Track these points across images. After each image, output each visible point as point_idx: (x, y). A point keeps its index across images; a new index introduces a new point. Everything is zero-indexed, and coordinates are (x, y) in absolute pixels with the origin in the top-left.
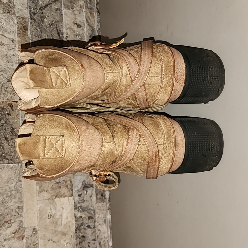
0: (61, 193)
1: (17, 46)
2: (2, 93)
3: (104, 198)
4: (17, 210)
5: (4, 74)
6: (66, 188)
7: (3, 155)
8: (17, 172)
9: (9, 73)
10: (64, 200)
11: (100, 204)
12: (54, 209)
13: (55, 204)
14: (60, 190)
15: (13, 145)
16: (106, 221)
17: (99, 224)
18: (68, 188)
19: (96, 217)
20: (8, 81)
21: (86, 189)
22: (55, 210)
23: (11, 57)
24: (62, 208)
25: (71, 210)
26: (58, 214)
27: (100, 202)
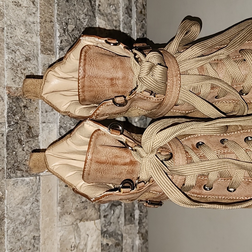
0: (87, 215)
1: (39, 10)
2: (17, 77)
3: (133, 219)
4: (33, 241)
5: (20, 48)
6: (94, 209)
7: (16, 165)
8: (35, 188)
9: (27, 48)
10: (90, 225)
11: (128, 227)
12: (78, 237)
13: (79, 230)
14: (86, 211)
15: (29, 151)
16: (134, 248)
18: (96, 209)
19: (124, 244)
20: (26, 60)
21: (113, 208)
22: (79, 239)
23: (30, 25)
24: (88, 235)
25: (98, 237)
26: (82, 243)
27: (129, 224)
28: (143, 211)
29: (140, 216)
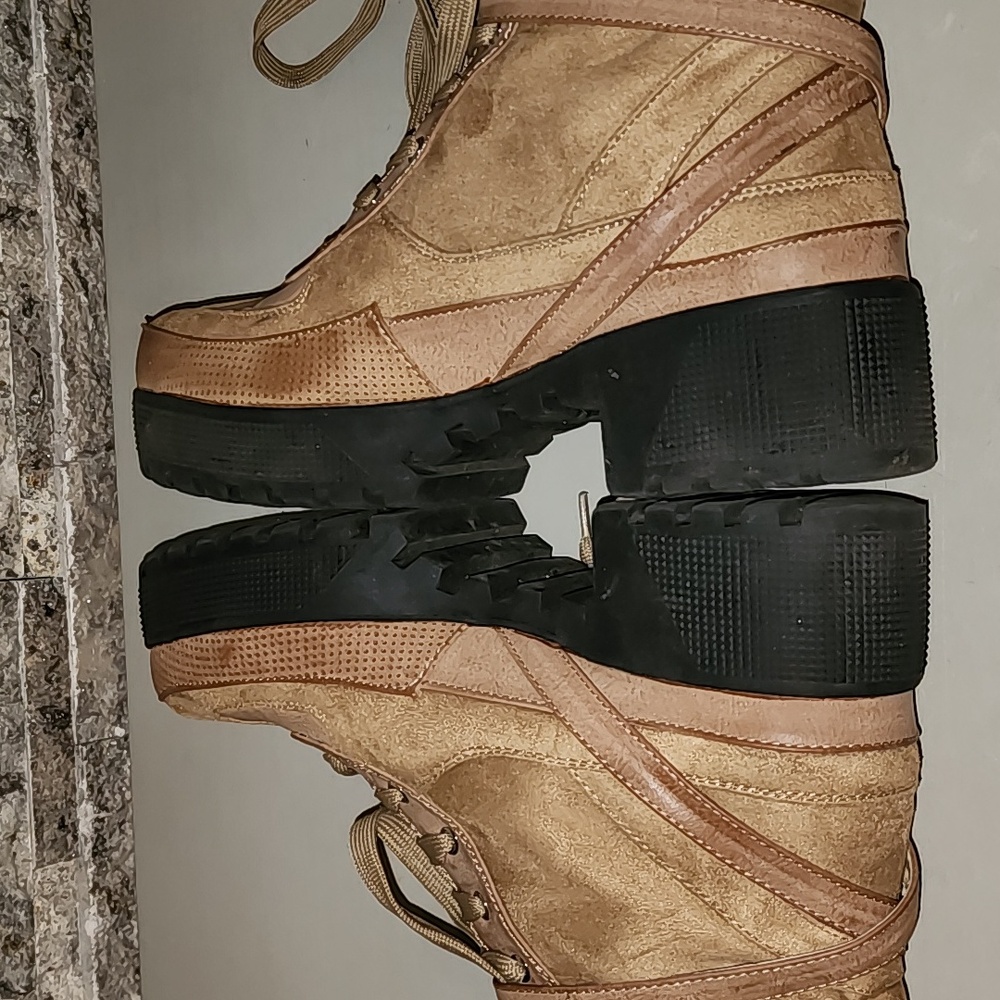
3: (70, 838)
11: (51, 871)
16: (80, 950)
17: (50, 969)
19: (37, 939)
27: (54, 862)
28: (110, 804)
29: (97, 824)
